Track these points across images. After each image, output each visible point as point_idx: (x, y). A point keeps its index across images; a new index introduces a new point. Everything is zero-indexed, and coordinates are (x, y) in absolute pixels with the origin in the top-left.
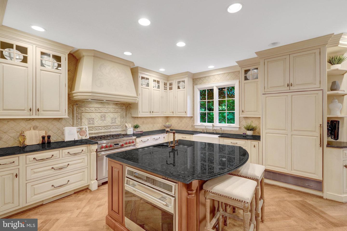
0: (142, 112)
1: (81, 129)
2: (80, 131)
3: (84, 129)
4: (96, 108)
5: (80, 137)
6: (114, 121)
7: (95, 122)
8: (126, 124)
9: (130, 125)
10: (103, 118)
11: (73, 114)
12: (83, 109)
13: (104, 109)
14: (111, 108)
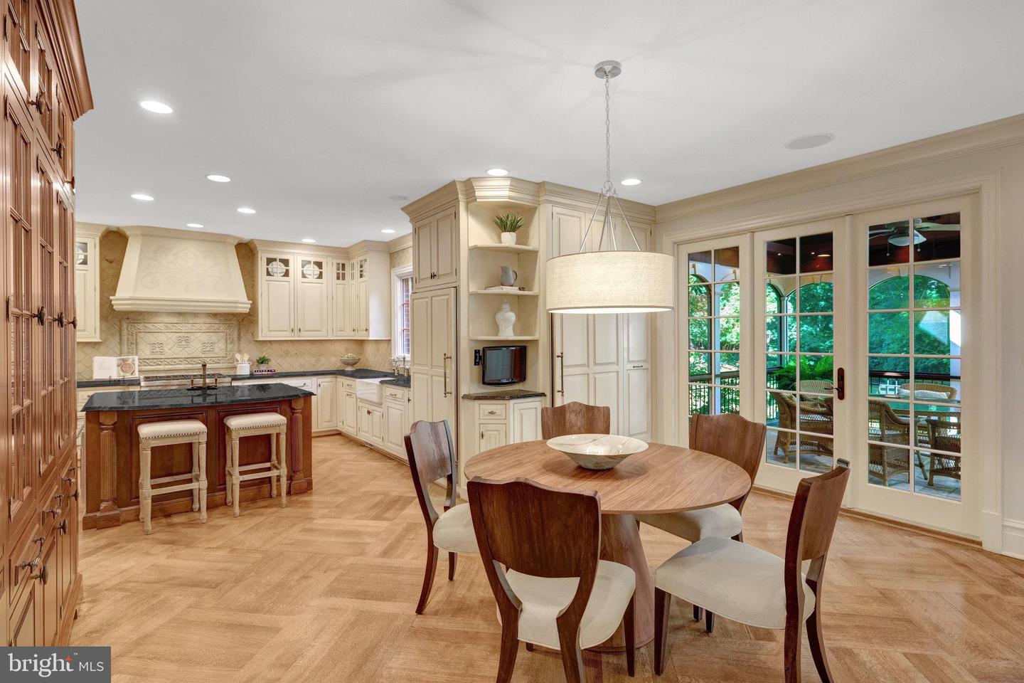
0: (270, 331)
1: (123, 360)
2: (123, 365)
3: (129, 362)
4: (166, 325)
5: (121, 373)
6: (208, 349)
7: (166, 350)
8: (238, 356)
9: (246, 357)
10: (184, 343)
11: (121, 335)
12: (141, 326)
13: (187, 325)
14: (202, 323)
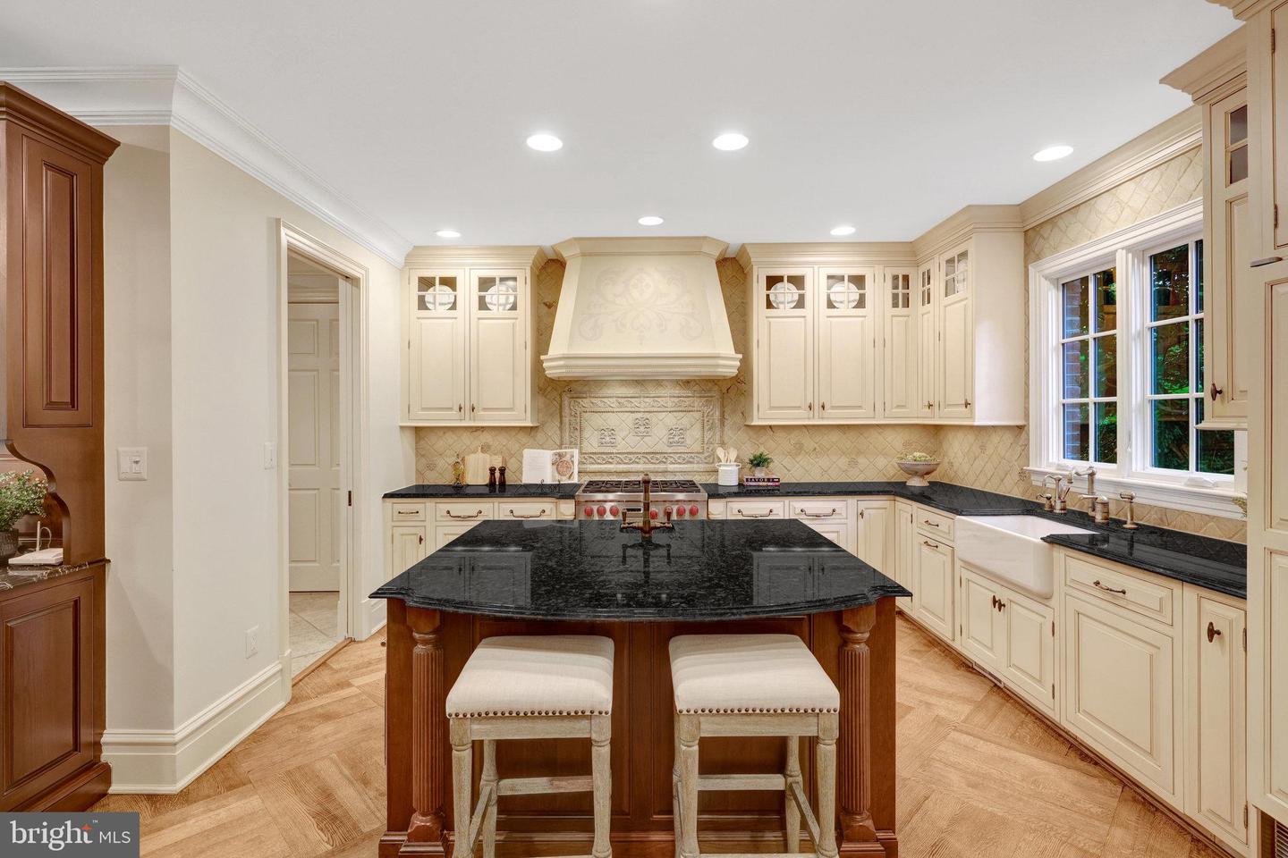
0: (772, 408)
1: (560, 455)
2: (560, 463)
3: (567, 458)
4: (619, 400)
5: (558, 477)
6: (676, 438)
7: (619, 439)
8: (720, 452)
9: (733, 455)
10: (642, 429)
11: (561, 417)
12: (585, 402)
13: (647, 400)
14: (668, 397)
